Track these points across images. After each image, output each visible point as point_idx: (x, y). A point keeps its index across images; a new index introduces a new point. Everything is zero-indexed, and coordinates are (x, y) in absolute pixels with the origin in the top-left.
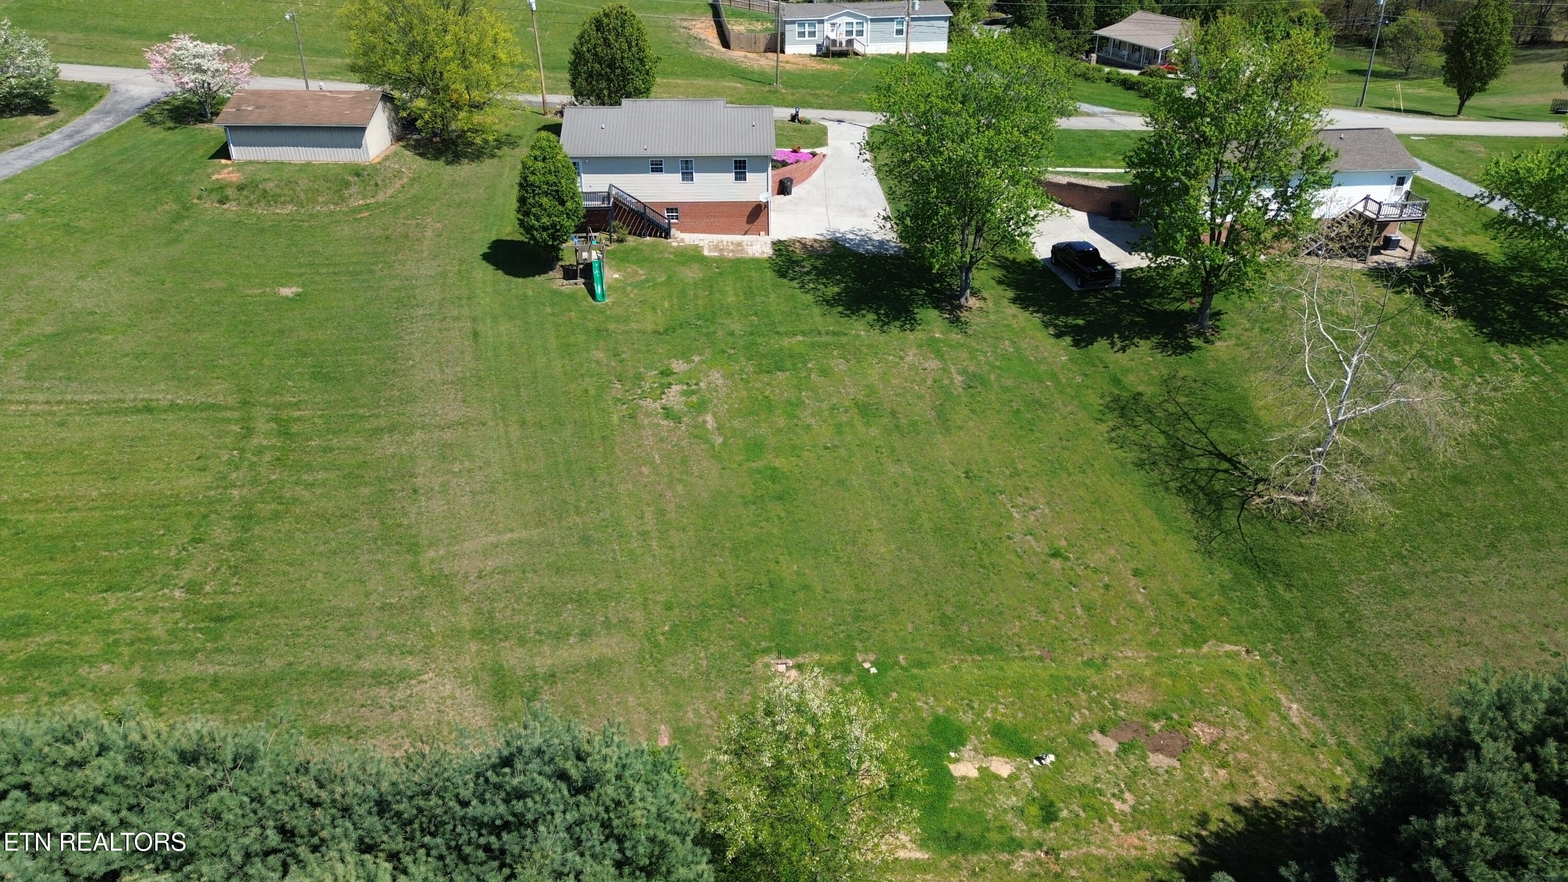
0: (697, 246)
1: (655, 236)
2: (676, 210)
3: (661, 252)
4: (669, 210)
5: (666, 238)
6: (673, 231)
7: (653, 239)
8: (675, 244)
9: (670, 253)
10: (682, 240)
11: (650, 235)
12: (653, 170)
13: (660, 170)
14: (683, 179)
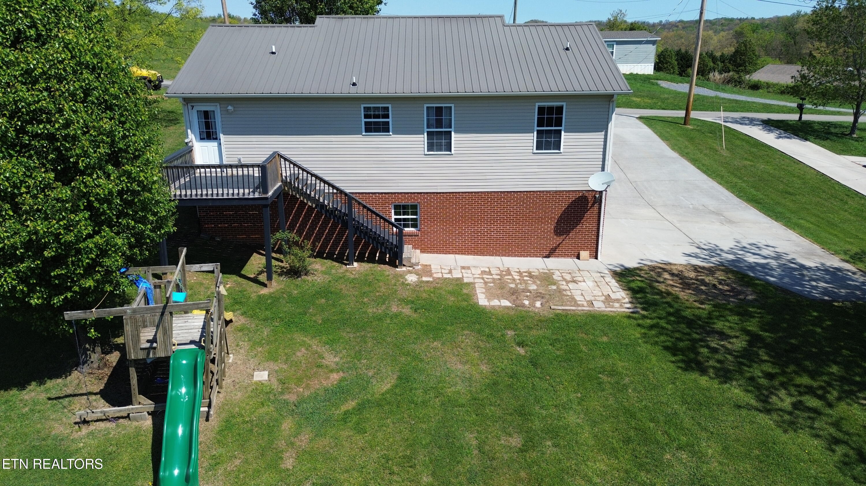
0: (459, 283)
1: (371, 260)
2: (414, 209)
3: (383, 300)
4: (399, 209)
5: (393, 264)
6: (408, 251)
7: (366, 266)
8: (412, 278)
9: (404, 301)
10: (427, 270)
11: (360, 259)
12: (370, 128)
13: (384, 128)
14: (431, 147)
